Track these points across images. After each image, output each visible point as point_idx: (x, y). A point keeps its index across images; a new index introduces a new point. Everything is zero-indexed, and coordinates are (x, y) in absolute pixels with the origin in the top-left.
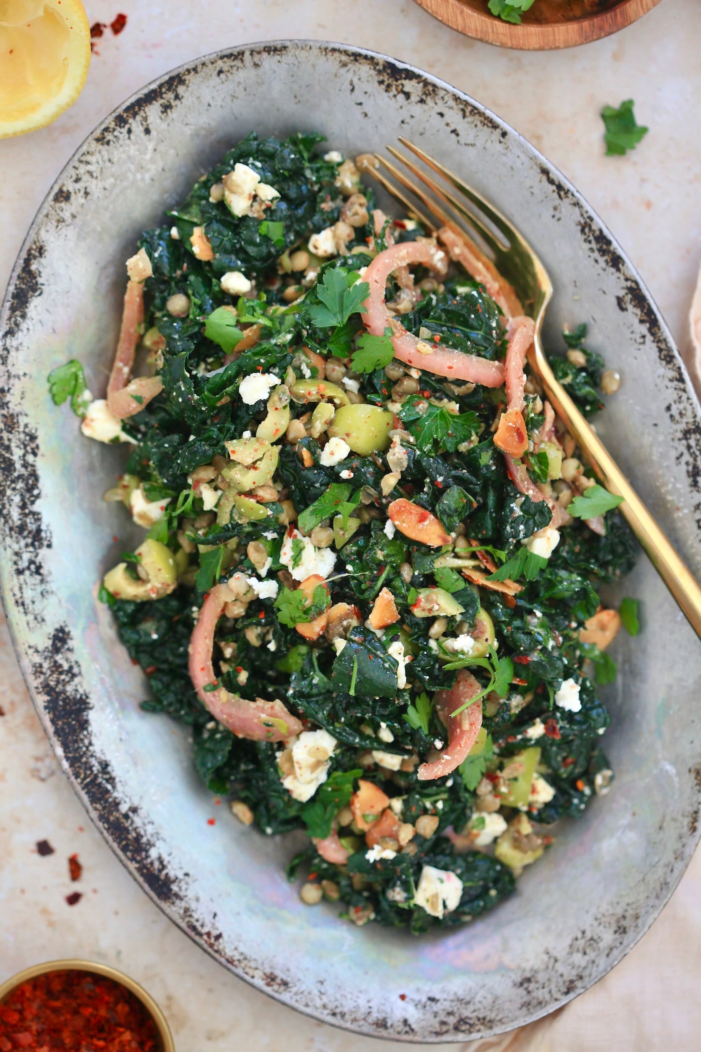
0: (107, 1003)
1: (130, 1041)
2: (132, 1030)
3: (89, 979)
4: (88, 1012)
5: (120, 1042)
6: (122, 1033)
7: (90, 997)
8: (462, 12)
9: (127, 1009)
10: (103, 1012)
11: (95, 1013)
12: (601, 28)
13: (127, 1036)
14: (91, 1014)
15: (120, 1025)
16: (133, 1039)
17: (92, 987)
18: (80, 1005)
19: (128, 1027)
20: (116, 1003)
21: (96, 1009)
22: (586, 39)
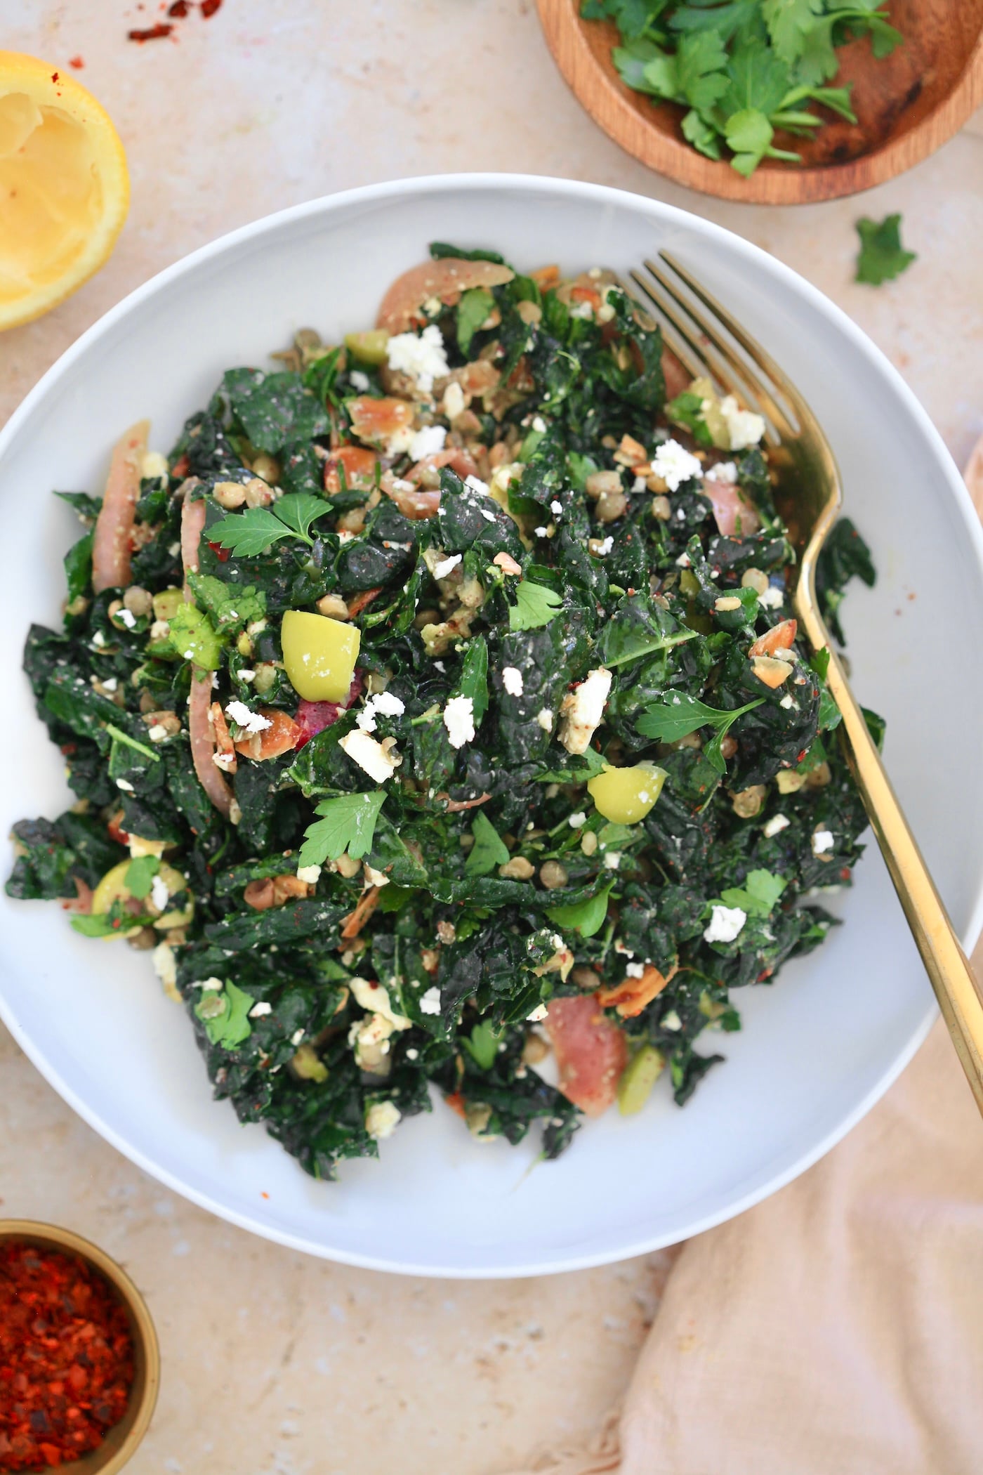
0: (59, 1285)
1: (93, 1339)
2: (96, 1323)
3: (31, 1253)
4: (31, 1298)
5: (80, 1340)
6: (81, 1327)
7: (33, 1277)
8: (644, 131)
9: (87, 1291)
10: (53, 1297)
11: (42, 1299)
12: (831, 186)
13: (89, 1331)
14: (37, 1302)
15: (78, 1315)
16: (98, 1334)
17: (37, 1264)
18: (19, 1290)
19: (90, 1318)
20: (72, 1285)
21: (44, 1294)
22: (809, 198)
